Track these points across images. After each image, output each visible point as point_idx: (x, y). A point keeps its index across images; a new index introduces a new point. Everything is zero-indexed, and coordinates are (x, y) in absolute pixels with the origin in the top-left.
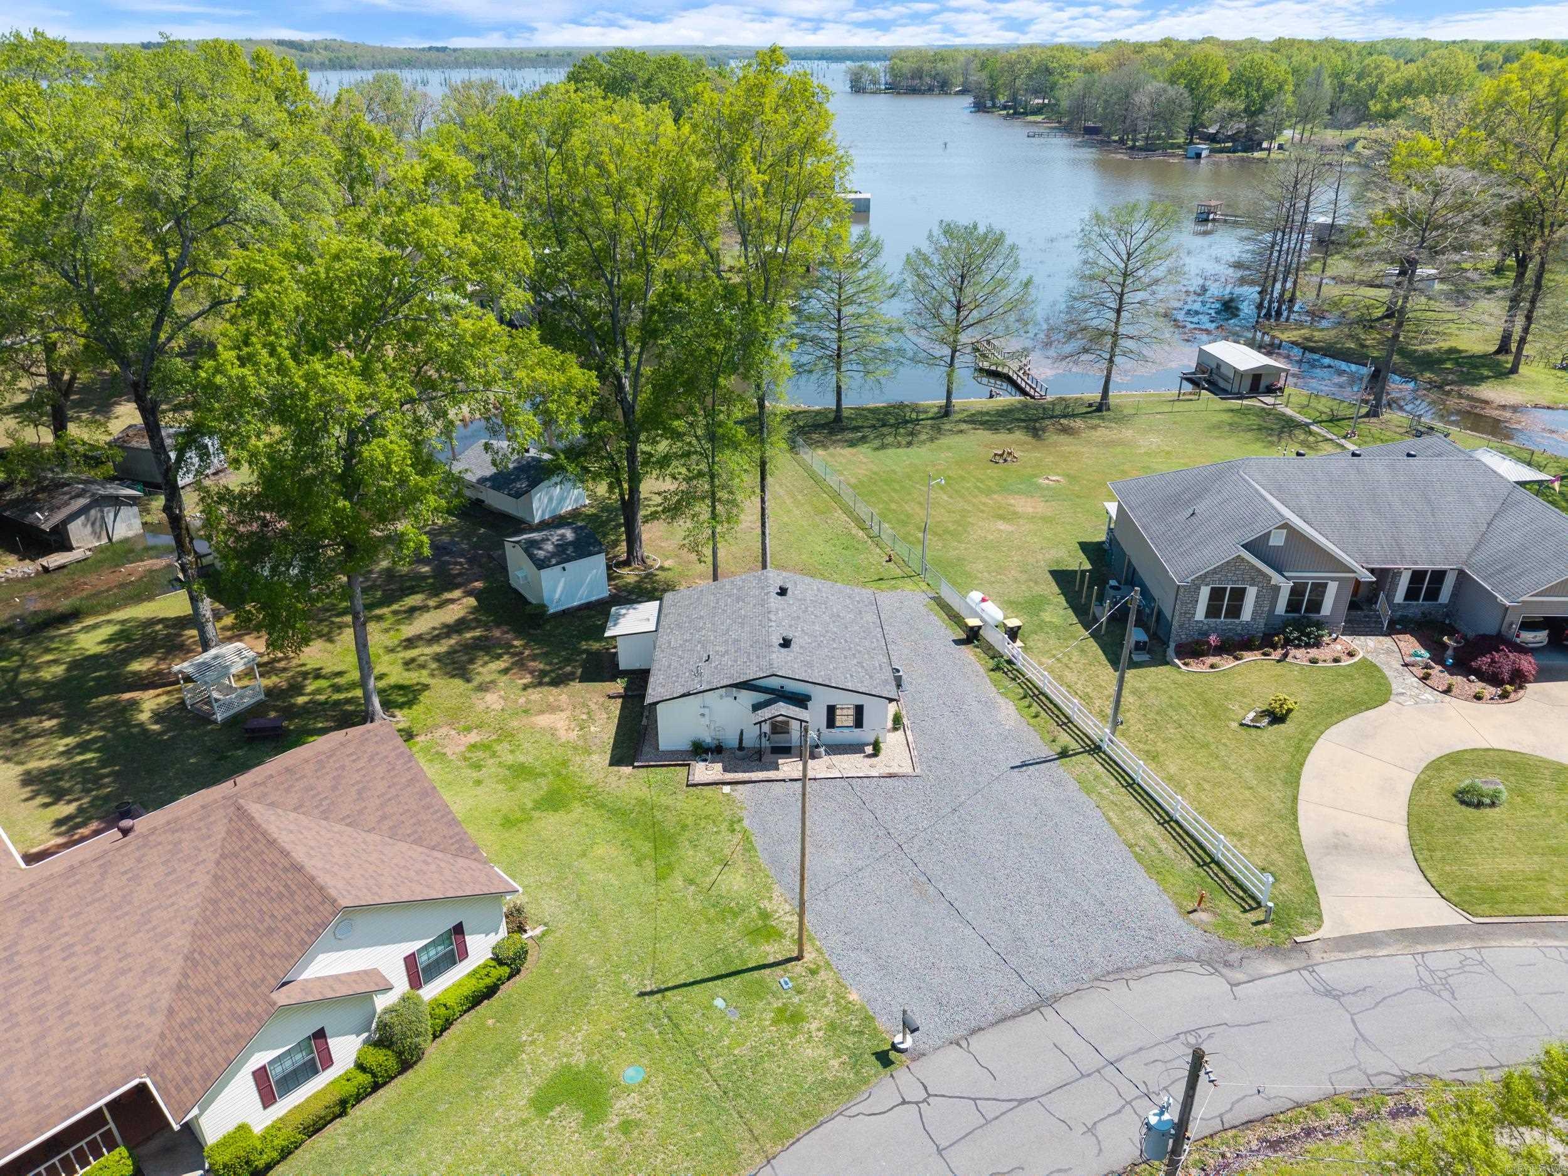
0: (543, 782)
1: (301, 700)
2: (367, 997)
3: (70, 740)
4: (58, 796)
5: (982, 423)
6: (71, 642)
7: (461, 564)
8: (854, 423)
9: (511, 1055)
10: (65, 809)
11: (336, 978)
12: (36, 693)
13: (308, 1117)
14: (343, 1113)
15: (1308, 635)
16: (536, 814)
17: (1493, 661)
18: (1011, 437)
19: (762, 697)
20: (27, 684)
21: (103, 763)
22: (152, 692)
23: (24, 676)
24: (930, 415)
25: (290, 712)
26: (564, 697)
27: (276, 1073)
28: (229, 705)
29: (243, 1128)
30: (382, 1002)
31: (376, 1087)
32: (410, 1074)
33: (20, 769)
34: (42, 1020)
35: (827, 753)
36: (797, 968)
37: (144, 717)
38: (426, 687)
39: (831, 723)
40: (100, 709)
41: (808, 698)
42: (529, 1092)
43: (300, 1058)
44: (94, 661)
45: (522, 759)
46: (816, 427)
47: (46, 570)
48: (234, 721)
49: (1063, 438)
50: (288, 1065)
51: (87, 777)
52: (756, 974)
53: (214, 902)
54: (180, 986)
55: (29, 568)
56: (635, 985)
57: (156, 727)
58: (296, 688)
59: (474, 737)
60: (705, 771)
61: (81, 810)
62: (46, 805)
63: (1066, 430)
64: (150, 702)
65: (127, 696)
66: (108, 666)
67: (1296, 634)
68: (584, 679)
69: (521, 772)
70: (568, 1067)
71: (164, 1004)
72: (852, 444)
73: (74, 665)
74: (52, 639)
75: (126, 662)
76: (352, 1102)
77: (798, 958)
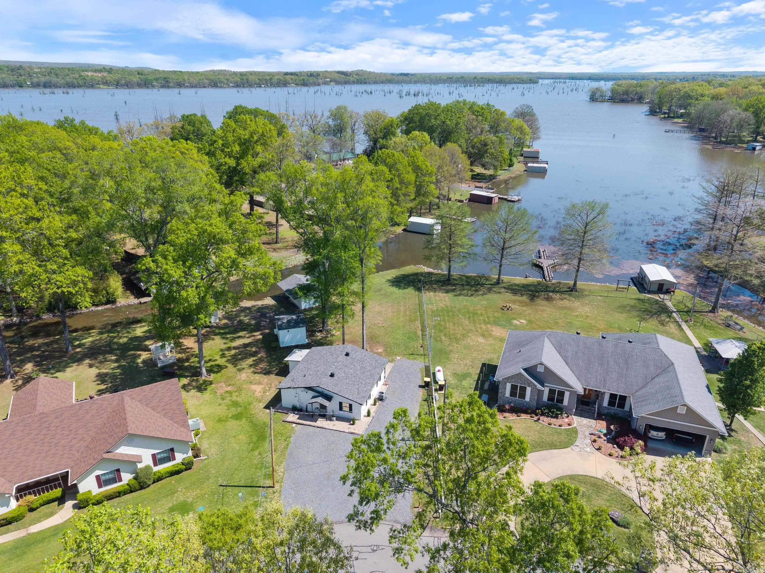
0: (239, 409)
1: (187, 364)
2: (134, 463)
3: (116, 365)
4: (103, 382)
5: (512, 290)
6: (135, 330)
7: (266, 321)
8: (456, 282)
9: (172, 493)
10: (103, 387)
11: (127, 455)
12: (115, 347)
13: (108, 493)
14: (119, 496)
15: (553, 412)
16: (230, 419)
17: (625, 441)
18: (521, 298)
19: (316, 394)
20: (115, 343)
21: (121, 374)
22: (147, 353)
23: (115, 340)
24: (492, 283)
25: (181, 368)
26: (266, 380)
27: (103, 478)
28: (163, 362)
29: (90, 492)
30: (140, 466)
31: (131, 492)
32: (143, 491)
33: (97, 371)
34: (50, 446)
35: (337, 420)
36: (271, 490)
37: (139, 361)
38: (226, 367)
39: (341, 408)
40: (129, 355)
41: (332, 397)
42: (170, 505)
43: (111, 476)
44: (137, 338)
45: (238, 399)
46: (438, 281)
47: (140, 303)
48: (163, 368)
49: (545, 303)
50: (107, 477)
51: (113, 377)
52: (257, 489)
53: (105, 424)
54: (87, 446)
55: (136, 301)
56: (220, 482)
57: (141, 365)
58: (187, 360)
59: (229, 389)
60: (292, 417)
61: (107, 388)
62: (98, 384)
63: (549, 299)
64: (144, 355)
65: (139, 353)
66: (140, 341)
67: (547, 411)
68: (277, 374)
69: (235, 404)
70: (186, 501)
71: (81, 450)
72: (447, 292)
73: (131, 339)
74: (129, 328)
75: (145, 341)
76: (122, 494)
77: (273, 487)
